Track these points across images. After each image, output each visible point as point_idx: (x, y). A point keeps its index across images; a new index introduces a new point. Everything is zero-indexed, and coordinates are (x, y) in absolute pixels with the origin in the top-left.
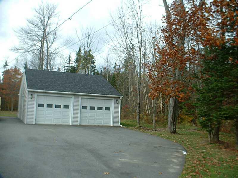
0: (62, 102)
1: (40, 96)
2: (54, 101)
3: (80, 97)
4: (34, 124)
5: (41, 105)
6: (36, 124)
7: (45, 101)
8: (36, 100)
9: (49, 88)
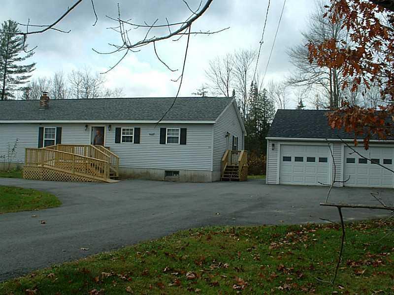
0: (317, 153)
1: (285, 146)
2: (305, 153)
3: (343, 145)
4: (277, 185)
5: (287, 159)
6: (279, 184)
7: (293, 152)
8: (279, 152)
9: (298, 135)
